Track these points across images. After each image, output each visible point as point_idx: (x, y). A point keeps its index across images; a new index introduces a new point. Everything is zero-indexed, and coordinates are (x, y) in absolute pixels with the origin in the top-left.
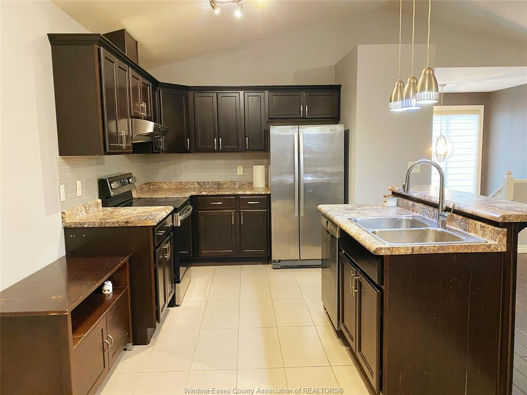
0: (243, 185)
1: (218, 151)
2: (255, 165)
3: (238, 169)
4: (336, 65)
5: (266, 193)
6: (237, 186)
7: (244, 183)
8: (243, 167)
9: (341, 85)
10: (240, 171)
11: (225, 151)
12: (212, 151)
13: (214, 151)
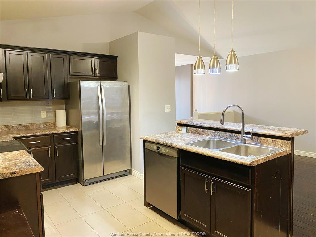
0: (47, 125)
1: (30, 99)
2: (57, 110)
3: (42, 113)
4: (109, 43)
5: (75, 130)
6: (42, 127)
7: (47, 124)
8: (47, 112)
9: (117, 56)
10: (44, 115)
11: (35, 99)
12: (24, 99)
13: (25, 99)
